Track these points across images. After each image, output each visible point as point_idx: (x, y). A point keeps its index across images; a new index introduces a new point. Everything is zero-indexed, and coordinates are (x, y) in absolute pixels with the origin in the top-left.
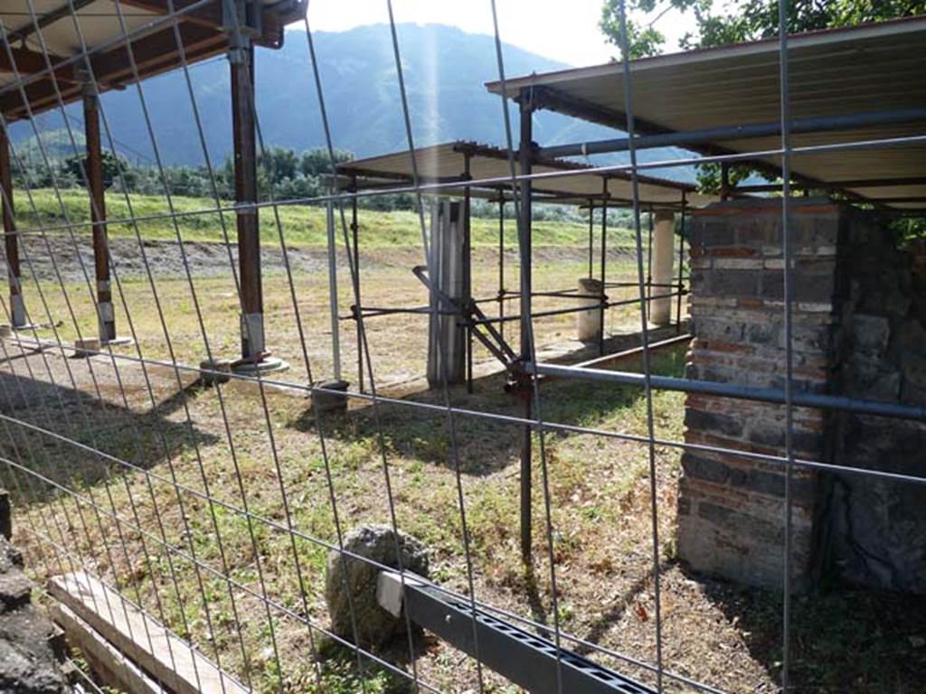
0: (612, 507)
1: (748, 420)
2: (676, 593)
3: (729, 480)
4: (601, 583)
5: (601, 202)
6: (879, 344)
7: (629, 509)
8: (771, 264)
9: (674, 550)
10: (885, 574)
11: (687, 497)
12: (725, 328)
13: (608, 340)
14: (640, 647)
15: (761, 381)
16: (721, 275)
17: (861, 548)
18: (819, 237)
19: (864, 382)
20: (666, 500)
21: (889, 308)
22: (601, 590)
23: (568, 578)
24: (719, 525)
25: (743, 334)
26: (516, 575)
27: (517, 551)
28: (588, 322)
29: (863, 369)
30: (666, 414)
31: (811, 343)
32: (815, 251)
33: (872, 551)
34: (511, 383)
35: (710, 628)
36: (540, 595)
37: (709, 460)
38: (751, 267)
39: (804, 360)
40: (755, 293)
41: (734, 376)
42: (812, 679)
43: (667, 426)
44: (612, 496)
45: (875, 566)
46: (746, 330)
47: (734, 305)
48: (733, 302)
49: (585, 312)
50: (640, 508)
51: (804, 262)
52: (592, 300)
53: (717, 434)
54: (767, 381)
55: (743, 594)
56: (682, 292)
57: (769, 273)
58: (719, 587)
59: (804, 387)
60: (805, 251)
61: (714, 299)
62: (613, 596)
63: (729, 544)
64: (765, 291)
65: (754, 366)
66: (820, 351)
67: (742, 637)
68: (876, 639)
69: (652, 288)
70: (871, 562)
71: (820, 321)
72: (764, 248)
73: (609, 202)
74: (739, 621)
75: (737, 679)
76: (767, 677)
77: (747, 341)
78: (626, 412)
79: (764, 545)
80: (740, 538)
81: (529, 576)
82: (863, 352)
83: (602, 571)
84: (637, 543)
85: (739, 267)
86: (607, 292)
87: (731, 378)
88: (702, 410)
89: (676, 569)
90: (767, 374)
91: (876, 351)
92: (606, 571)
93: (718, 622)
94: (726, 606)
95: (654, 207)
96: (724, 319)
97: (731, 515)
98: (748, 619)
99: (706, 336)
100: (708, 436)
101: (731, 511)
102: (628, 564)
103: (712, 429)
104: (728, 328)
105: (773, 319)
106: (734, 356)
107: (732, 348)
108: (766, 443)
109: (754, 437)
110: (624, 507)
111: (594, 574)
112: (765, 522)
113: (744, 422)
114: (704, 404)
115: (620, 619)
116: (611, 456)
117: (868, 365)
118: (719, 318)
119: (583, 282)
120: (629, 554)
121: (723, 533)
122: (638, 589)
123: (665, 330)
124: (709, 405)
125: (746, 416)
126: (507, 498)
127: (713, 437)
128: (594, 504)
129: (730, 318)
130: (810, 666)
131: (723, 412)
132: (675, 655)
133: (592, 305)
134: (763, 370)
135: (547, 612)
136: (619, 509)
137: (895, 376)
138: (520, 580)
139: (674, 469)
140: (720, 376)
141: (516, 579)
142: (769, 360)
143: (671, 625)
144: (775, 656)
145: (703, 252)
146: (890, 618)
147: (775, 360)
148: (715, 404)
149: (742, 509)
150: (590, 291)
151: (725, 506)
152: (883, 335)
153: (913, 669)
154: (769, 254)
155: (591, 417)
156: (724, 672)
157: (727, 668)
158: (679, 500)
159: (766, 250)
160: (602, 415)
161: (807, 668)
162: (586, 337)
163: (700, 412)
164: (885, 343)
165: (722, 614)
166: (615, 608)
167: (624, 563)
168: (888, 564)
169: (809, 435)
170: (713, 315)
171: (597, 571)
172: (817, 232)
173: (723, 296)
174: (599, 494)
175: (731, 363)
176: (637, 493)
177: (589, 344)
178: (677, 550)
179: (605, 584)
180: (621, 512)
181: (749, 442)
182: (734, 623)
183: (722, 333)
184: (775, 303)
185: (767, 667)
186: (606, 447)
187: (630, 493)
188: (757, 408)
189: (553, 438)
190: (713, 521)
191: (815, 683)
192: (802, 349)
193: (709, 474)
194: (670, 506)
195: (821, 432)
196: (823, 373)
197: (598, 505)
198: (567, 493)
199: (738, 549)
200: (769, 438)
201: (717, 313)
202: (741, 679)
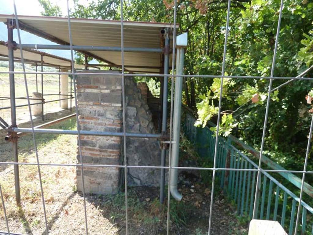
0: (52, 177)
1: (98, 142)
2: (78, 203)
3: (93, 162)
4: (50, 206)
5: (41, 64)
6: (134, 116)
7: (58, 176)
8: (103, 91)
9: (76, 188)
10: (138, 182)
11: (79, 170)
12: (89, 112)
13: (45, 115)
14: (67, 225)
15: (101, 129)
16: (87, 94)
17: (132, 176)
18: (117, 83)
19: (130, 127)
20: (72, 171)
21: (136, 105)
22: (51, 209)
23: (37, 207)
24: (91, 177)
25: (95, 114)
26: (14, 212)
27: (14, 202)
28: (37, 109)
29: (130, 123)
30: (69, 141)
31: (116, 116)
32: (116, 87)
33: (135, 176)
34: (8, 136)
35: (90, 212)
36: (26, 217)
37: (86, 156)
38: (97, 92)
39: (114, 121)
40: (98, 100)
41: (93, 128)
42: (122, 219)
43: (70, 145)
44: (52, 173)
45: (136, 180)
46: (96, 113)
47: (92, 104)
48: (91, 103)
49: (36, 105)
50: (63, 176)
51: (112, 91)
52: (38, 101)
53: (88, 147)
54: (103, 128)
55: (100, 198)
56: (72, 98)
57: (102, 94)
58: (92, 197)
59: (114, 130)
60: (113, 88)
61: (85, 102)
62: (56, 210)
63: (94, 183)
64: (101, 100)
65: (99, 124)
66: (118, 118)
67: (101, 212)
68: (138, 202)
69: (61, 96)
70: (134, 179)
71: (118, 109)
72: (101, 86)
73: (43, 64)
74: (100, 207)
75: (100, 226)
76: (109, 223)
77: (97, 116)
78: (54, 141)
79: (105, 180)
80: (97, 180)
81: (20, 211)
82: (130, 118)
83: (50, 202)
84: (63, 188)
85: (93, 92)
86: (44, 97)
87: (92, 129)
88: (83, 139)
89: (77, 194)
90: (103, 127)
91: (133, 118)
92: (52, 201)
93: (93, 209)
94: (95, 203)
95: (60, 67)
96: (89, 109)
97: (95, 173)
98: (102, 206)
99: (83, 115)
100: (85, 148)
101: (94, 172)
102: (60, 197)
103: (87, 145)
104: (90, 112)
105: (104, 109)
106: (93, 121)
107: (92, 118)
108: (104, 148)
109: (100, 147)
110: (57, 176)
111: (48, 203)
112: (105, 173)
113: (97, 142)
114: (83, 138)
115: (59, 217)
116: (50, 158)
117: (131, 122)
118: (88, 109)
119: (34, 94)
120: (60, 193)
121: (92, 179)
122: (64, 205)
123: (66, 111)
124: (85, 138)
125: (98, 140)
126: (8, 182)
127: (87, 148)
128: (45, 177)
129: (91, 109)
130: (121, 215)
131: (90, 140)
132: (80, 224)
133: (38, 102)
134: (102, 125)
135: (29, 223)
136: (55, 178)
137: (138, 124)
138: (17, 213)
139: (74, 160)
140: (88, 128)
141: (14, 213)
142: (103, 122)
143: (77, 215)
144: (111, 215)
145: (81, 87)
146: (141, 195)
147: (105, 122)
148: (87, 137)
149: (98, 171)
150: (37, 97)
151: (92, 170)
152: (135, 113)
153: (148, 208)
154: (102, 88)
155: (42, 145)
156: (96, 225)
157: (97, 224)
158: (77, 171)
159: (102, 87)
160: (45, 143)
161: (120, 216)
162: (36, 114)
163: (83, 140)
164: (135, 115)
165: (94, 206)
166: (57, 214)
167: (59, 197)
168: (139, 179)
169: (116, 144)
170: (85, 108)
171: (49, 202)
172: (116, 82)
173: (88, 101)
174: (47, 173)
175: (92, 123)
176: (61, 171)
177: (38, 117)
178: (77, 188)
179: (52, 206)
180: (56, 178)
181: (98, 149)
182: (98, 208)
183: (89, 114)
184: (105, 104)
185: (109, 219)
186: (48, 155)
187: (59, 171)
188: (101, 137)
189: (26, 155)
190: (89, 176)
191: (123, 220)
192: (113, 118)
193: (87, 160)
194: (73, 173)
195: (120, 143)
196: (119, 125)
197: (47, 178)
198: (34, 175)
199: (97, 183)
200: (105, 146)
201: (87, 107)
202: (101, 226)
